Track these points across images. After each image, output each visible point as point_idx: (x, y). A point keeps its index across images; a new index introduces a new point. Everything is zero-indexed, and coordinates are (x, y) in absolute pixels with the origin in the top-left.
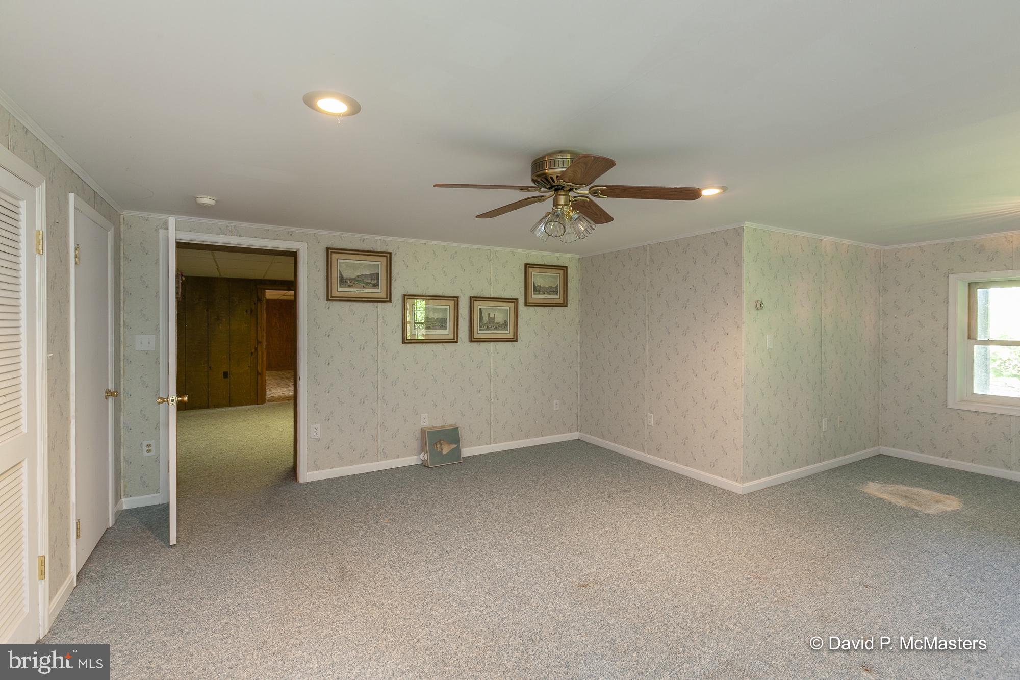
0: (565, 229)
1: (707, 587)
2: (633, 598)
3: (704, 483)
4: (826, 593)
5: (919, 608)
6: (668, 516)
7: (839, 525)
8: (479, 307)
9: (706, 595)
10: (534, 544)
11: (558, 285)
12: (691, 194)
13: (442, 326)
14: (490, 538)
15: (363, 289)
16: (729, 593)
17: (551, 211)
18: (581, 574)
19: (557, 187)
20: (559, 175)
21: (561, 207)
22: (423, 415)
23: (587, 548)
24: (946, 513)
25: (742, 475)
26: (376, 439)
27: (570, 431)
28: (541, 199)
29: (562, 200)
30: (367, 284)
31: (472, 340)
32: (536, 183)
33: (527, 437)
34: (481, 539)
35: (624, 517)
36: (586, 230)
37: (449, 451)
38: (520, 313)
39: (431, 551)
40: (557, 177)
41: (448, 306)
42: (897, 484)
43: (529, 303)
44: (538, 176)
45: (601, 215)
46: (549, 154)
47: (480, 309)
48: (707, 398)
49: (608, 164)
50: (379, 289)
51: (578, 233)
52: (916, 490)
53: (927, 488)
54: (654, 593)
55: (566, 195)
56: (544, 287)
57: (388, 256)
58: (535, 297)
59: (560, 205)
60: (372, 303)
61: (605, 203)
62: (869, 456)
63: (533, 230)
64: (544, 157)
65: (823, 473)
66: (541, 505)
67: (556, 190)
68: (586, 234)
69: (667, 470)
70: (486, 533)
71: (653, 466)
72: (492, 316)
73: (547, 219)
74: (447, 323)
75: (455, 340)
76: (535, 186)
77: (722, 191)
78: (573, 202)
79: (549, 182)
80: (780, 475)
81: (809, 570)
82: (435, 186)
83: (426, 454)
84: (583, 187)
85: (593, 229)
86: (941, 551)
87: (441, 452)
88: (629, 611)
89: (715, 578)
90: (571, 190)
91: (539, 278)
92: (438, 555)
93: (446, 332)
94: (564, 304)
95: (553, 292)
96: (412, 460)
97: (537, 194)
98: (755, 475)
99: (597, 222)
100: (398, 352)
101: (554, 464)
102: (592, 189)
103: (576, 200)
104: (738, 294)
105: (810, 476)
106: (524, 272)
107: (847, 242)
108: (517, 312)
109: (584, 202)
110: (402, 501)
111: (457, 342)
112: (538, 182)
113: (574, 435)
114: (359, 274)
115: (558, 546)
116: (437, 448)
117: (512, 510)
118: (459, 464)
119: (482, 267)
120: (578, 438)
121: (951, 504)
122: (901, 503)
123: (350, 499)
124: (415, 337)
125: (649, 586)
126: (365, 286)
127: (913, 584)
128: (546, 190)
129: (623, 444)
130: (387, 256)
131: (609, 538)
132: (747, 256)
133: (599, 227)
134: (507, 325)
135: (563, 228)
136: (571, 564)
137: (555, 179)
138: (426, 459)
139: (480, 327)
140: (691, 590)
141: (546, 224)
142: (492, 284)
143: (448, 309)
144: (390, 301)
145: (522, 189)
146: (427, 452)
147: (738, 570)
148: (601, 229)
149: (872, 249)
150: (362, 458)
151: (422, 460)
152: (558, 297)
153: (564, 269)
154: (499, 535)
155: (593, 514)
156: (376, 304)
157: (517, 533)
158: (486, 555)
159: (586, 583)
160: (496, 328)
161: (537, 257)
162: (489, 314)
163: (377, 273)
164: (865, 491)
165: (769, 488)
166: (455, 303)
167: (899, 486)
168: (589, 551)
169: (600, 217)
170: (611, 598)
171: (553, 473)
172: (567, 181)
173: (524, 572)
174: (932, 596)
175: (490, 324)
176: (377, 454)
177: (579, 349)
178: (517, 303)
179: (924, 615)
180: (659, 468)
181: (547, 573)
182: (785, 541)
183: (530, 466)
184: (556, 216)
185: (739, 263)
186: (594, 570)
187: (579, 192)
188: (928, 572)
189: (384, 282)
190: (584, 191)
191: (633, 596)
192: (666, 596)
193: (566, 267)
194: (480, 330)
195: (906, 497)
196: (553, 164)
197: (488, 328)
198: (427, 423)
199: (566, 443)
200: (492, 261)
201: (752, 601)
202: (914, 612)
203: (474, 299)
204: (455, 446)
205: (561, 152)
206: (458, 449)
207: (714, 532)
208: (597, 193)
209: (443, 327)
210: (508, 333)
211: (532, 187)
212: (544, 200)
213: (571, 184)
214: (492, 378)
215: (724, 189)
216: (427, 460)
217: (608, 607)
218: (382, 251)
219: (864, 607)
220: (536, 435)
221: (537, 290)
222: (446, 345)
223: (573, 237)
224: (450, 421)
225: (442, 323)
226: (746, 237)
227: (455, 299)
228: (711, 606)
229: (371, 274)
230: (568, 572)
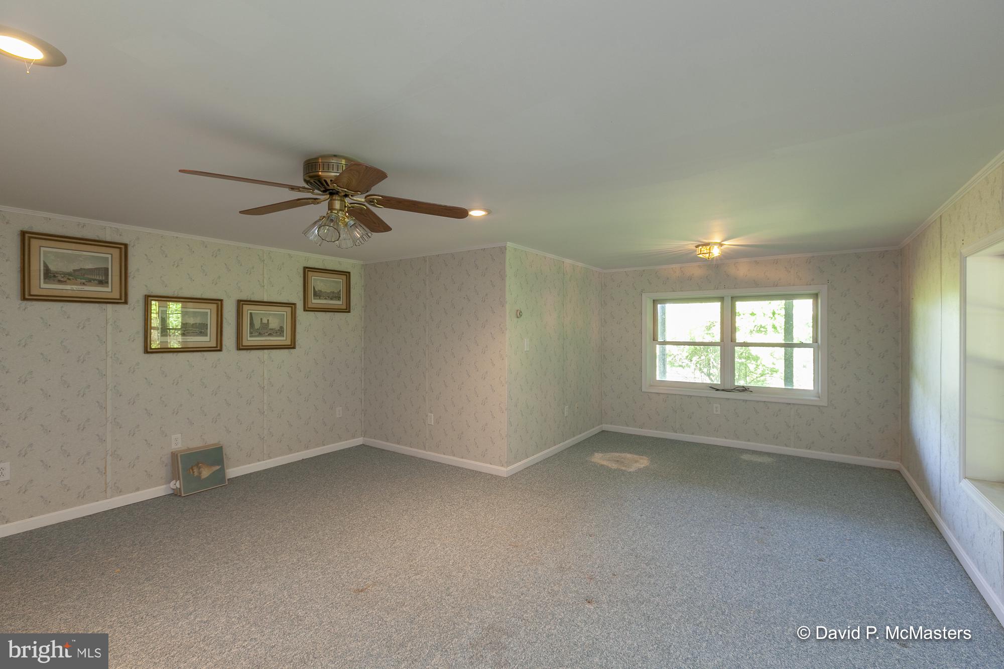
0: (340, 235)
1: (475, 564)
2: (410, 590)
3: (476, 472)
4: (564, 547)
5: (623, 545)
6: (445, 506)
7: (575, 490)
8: (249, 311)
9: (474, 572)
10: (310, 559)
11: (340, 290)
12: (461, 213)
13: (201, 332)
14: (259, 563)
15: (82, 287)
16: (493, 565)
17: (325, 215)
18: (360, 580)
19: (331, 191)
20: (333, 179)
21: (336, 212)
22: (173, 437)
23: (367, 552)
24: (640, 469)
25: (506, 460)
26: (104, 472)
27: (354, 437)
28: (315, 201)
29: (337, 204)
30: (90, 281)
31: (240, 347)
32: (309, 184)
33: (307, 448)
34: (247, 567)
35: (405, 515)
36: (362, 237)
37: (209, 474)
38: (298, 318)
39: (182, 594)
40: (331, 181)
41: (209, 310)
42: (612, 452)
43: (308, 308)
44: (311, 177)
45: (379, 224)
46: (323, 157)
47: (251, 313)
48: (479, 395)
49: (380, 176)
50: (108, 287)
51: (354, 240)
52: (623, 455)
53: (631, 453)
54: (430, 581)
55: (341, 200)
56: (326, 292)
57: (123, 249)
58: (315, 302)
59: (335, 209)
60: (97, 305)
61: (383, 213)
62: (596, 433)
63: (306, 232)
64: (317, 158)
65: (565, 450)
66: (320, 517)
67: (331, 194)
68: (363, 242)
69: (445, 464)
70: (254, 559)
71: (433, 462)
72: (265, 321)
73: (321, 223)
74: (207, 329)
75: (218, 348)
76: (307, 186)
77: (487, 213)
78: (349, 208)
79: (322, 184)
80: (535, 456)
81: (553, 531)
82: (180, 171)
83: (178, 482)
84: (358, 194)
85: (369, 237)
86: (637, 498)
87: (199, 477)
88: (406, 604)
89: (482, 555)
90: (346, 196)
91: (318, 282)
92: (190, 596)
93: (207, 339)
94: (347, 310)
95: (336, 297)
96: (159, 491)
97: (310, 195)
98: (516, 459)
99: (373, 230)
100: (138, 364)
101: (336, 472)
102: (368, 197)
103: (353, 207)
104: (503, 304)
105: (556, 454)
106: (302, 276)
107: (580, 264)
108: (295, 318)
109: (362, 209)
110: (142, 542)
111: (220, 350)
112: (311, 183)
113: (358, 441)
114: (77, 268)
115: (336, 556)
116: (193, 472)
117: (287, 528)
118: (223, 487)
119: (253, 268)
120: (362, 444)
121: (643, 462)
122: (614, 466)
123: (60, 553)
124: (168, 345)
125: (426, 576)
126: (86, 283)
127: (620, 527)
128: (320, 192)
129: (406, 445)
130: (120, 248)
131: (389, 538)
132: (509, 272)
133: (375, 235)
134: (283, 331)
135: (338, 233)
136: (350, 571)
137: (329, 182)
138: (179, 487)
139: (251, 333)
140: (462, 570)
141: (319, 228)
142: (265, 287)
143: (209, 313)
144: (126, 302)
145: (293, 188)
146: (179, 479)
147: (501, 543)
148: (378, 237)
149: (596, 272)
150: (82, 498)
151: (173, 489)
152: (340, 303)
153: (347, 274)
154: (270, 559)
155: (374, 517)
156: (104, 306)
157: (292, 552)
158: (252, 583)
159: (365, 587)
160: (270, 335)
161: (316, 260)
162: (261, 319)
163: (105, 268)
164: (592, 460)
165: (527, 468)
166: (218, 307)
167: (613, 454)
168: (370, 555)
169: (378, 226)
170: (389, 596)
171: (335, 481)
172: (342, 186)
173: (297, 592)
174: (631, 533)
175: (265, 330)
176: (106, 491)
177: (363, 356)
178: (295, 308)
179: (626, 549)
180: (438, 463)
181: (324, 586)
182: (537, 511)
183: (309, 478)
184: (329, 220)
185: (503, 277)
186: (374, 572)
187: (355, 199)
188: (629, 516)
189: (116, 279)
190: (360, 198)
191: (410, 589)
192: (440, 581)
193: (349, 273)
194: (250, 337)
195: (618, 461)
196: (328, 167)
197: (260, 334)
198: (180, 445)
199: (349, 449)
200: (265, 262)
201: (510, 568)
202: (619, 548)
203: (243, 303)
204: (218, 468)
205: (335, 156)
206: (222, 471)
207: (483, 514)
208: (373, 202)
209: (203, 333)
210: (285, 340)
211: (304, 188)
212: (318, 203)
213: (346, 190)
214: (266, 388)
215: (489, 212)
216: (180, 489)
217: (385, 606)
218: (113, 241)
219: (588, 553)
220: (317, 445)
221: (317, 294)
222: (205, 354)
223: (349, 243)
224: (211, 439)
225: (201, 329)
226: (509, 255)
227: (219, 303)
228: (478, 580)
229: (95, 269)
230: (346, 580)
